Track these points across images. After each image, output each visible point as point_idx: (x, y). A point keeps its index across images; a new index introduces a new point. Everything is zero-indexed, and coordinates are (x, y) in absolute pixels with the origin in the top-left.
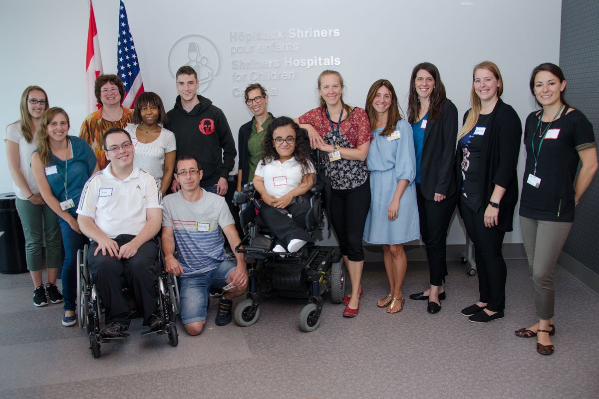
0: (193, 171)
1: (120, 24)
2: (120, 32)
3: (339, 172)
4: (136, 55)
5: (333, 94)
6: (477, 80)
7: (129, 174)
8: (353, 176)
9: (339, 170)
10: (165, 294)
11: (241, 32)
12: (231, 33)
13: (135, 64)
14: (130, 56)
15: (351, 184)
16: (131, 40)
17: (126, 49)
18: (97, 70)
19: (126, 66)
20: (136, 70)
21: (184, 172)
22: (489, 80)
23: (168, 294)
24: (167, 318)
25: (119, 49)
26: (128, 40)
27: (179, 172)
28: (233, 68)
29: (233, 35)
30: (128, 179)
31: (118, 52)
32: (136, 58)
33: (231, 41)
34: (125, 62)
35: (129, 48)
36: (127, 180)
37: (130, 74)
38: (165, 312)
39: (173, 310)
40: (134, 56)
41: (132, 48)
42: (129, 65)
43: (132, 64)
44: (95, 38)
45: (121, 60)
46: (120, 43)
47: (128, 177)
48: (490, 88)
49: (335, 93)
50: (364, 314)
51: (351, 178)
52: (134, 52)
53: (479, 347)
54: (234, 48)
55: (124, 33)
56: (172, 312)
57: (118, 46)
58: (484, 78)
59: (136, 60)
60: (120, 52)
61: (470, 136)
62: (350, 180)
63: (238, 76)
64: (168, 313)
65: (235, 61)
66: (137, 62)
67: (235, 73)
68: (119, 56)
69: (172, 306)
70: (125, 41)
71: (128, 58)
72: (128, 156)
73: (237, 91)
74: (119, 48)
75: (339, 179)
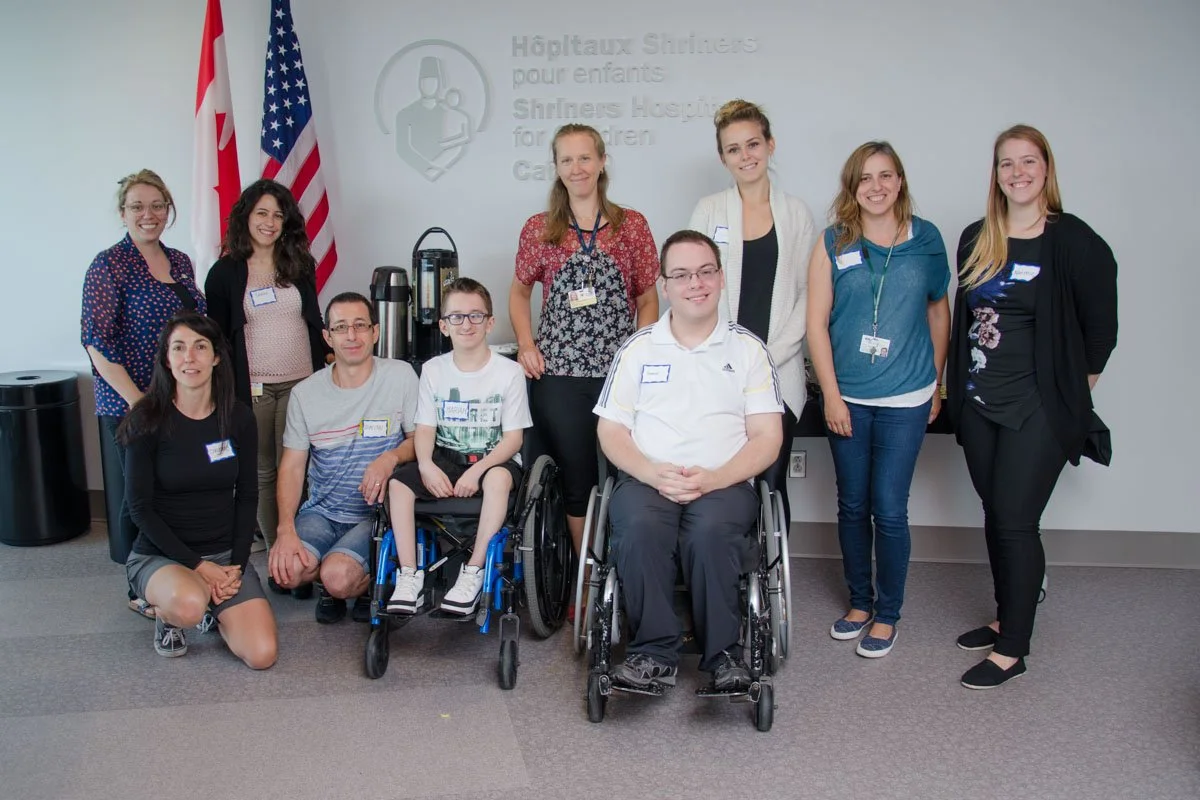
0: (360, 325)
1: (273, 13)
2: (273, 31)
3: (594, 340)
4: (305, 82)
5: (580, 174)
6: (1004, 162)
7: (708, 336)
8: (578, 353)
9: (596, 336)
10: (761, 613)
11: (538, 37)
12: (514, 39)
13: (302, 100)
14: (292, 83)
15: (571, 370)
16: (296, 47)
17: (284, 68)
18: (219, 112)
19: (281, 104)
20: (303, 114)
21: (342, 327)
22: (1029, 162)
23: (766, 615)
24: (756, 669)
25: (268, 68)
26: (289, 47)
27: (332, 326)
28: (516, 116)
29: (520, 41)
30: (704, 346)
31: (267, 73)
32: (306, 89)
33: (515, 54)
34: (281, 95)
35: (290, 65)
36: (701, 347)
37: (290, 122)
38: (753, 653)
39: (774, 652)
40: (300, 84)
41: (298, 65)
42: (287, 104)
43: (294, 101)
44: (217, 41)
45: (272, 90)
46: (270, 54)
47: (705, 343)
48: (1033, 178)
49: (585, 172)
50: (792, 688)
51: (572, 358)
52: (300, 74)
53: (1066, 789)
54: (520, 71)
55: (281, 32)
56: (771, 654)
57: (268, 61)
58: (1021, 158)
59: (305, 92)
60: (271, 73)
61: (1002, 283)
62: (569, 362)
63: (528, 133)
64: (761, 657)
65: (521, 101)
66: (307, 97)
67: (520, 128)
68: (268, 82)
69: (772, 641)
70: (282, 50)
71: (286, 86)
72: (707, 295)
73: (523, 167)
74: (269, 64)
75: (593, 356)
